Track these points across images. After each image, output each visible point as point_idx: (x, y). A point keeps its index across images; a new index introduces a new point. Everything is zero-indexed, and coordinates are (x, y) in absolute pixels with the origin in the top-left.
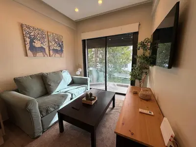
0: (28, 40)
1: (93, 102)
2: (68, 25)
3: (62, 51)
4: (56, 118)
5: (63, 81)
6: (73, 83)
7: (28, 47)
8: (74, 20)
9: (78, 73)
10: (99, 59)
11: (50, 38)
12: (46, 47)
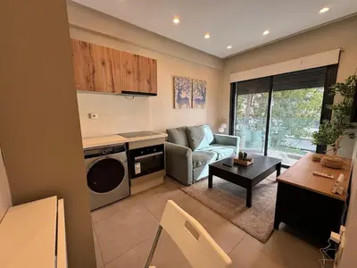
0: (177, 91)
1: (249, 163)
2: (213, 66)
3: (204, 100)
4: (205, 172)
5: (205, 138)
6: (215, 142)
8: (222, 57)
9: (222, 130)
10: (255, 109)
11: (194, 86)
12: (190, 97)
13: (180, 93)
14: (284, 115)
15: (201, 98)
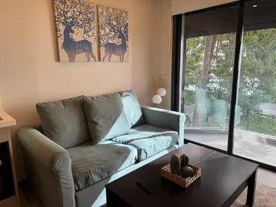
0: (62, 28)
1: (190, 181)
3: (124, 46)
4: (103, 199)
7: (61, 41)
10: (218, 62)
11: (102, 20)
12: (92, 40)
13: (68, 30)
14: (262, 71)
15: (118, 41)
